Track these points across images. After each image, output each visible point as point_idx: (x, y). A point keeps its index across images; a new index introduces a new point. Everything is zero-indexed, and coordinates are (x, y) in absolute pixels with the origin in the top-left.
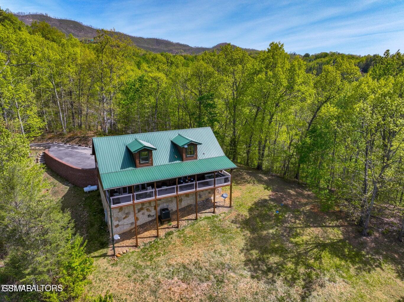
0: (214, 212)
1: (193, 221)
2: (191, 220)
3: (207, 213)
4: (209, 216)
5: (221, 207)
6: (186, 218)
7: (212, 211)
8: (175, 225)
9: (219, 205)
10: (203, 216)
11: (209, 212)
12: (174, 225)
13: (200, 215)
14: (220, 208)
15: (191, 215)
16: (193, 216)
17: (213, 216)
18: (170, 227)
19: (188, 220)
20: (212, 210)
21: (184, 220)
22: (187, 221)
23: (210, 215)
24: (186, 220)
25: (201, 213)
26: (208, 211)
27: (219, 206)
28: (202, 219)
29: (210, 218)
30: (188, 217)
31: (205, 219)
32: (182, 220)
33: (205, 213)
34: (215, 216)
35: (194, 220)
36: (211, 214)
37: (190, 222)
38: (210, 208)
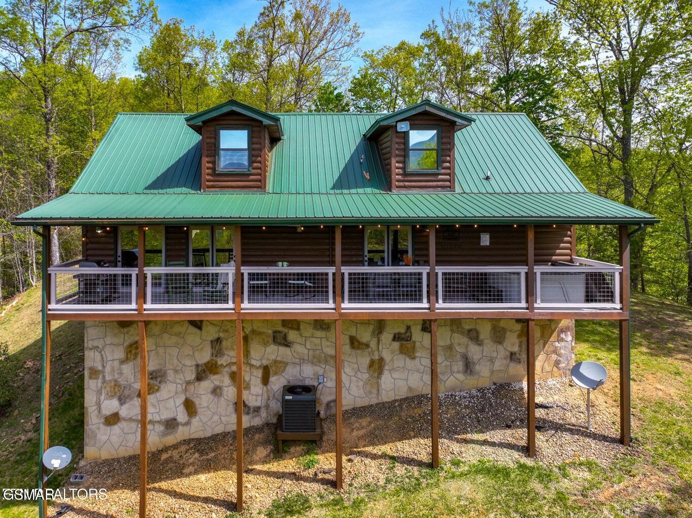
0: (529, 450)
1: (415, 471)
2: (409, 461)
3: (493, 444)
4: (500, 464)
5: (571, 431)
6: (387, 449)
7: (523, 443)
8: (329, 472)
9: (557, 419)
10: (471, 455)
11: (501, 445)
12: (326, 467)
13: (455, 447)
14: (567, 436)
15: (414, 442)
16: (418, 445)
17: (522, 467)
18: (305, 474)
19: (393, 458)
20: (520, 435)
21: (374, 457)
22: (385, 464)
23: (508, 459)
24: (384, 456)
25: (466, 441)
26: (497, 435)
27: (558, 427)
28: (464, 468)
29: (505, 472)
30: (399, 445)
31: (478, 472)
32: (367, 455)
33: (485, 443)
34: (532, 469)
35: (420, 464)
36: (516, 455)
37: (400, 470)
38: (508, 427)
